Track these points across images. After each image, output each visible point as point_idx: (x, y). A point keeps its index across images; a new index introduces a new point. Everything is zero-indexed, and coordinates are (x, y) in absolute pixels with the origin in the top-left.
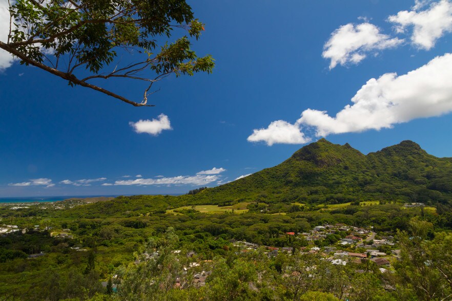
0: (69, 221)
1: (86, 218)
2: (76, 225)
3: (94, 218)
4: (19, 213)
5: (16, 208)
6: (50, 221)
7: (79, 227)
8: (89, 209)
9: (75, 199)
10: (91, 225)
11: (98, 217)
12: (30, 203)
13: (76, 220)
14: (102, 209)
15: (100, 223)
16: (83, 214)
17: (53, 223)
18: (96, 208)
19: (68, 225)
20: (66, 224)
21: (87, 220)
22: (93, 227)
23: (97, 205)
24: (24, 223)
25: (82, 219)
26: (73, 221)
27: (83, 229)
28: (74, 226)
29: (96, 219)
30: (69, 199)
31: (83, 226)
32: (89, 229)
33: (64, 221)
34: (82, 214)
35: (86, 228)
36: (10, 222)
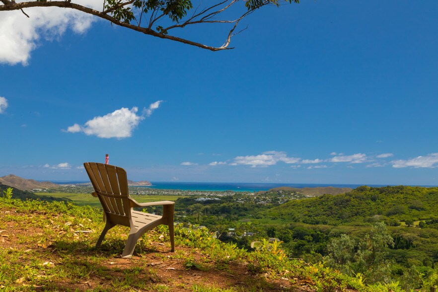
0: (278, 225)
1: (304, 222)
2: (288, 233)
3: (317, 223)
4: (208, 206)
5: (203, 199)
6: (249, 223)
7: (294, 237)
8: (308, 207)
9: (286, 189)
10: (312, 235)
11: (325, 223)
12: (223, 193)
13: (289, 225)
14: (331, 208)
15: (328, 232)
16: (300, 215)
17: (254, 227)
18: (321, 206)
19: (276, 232)
20: (274, 230)
21: (306, 226)
22: (316, 239)
23: (322, 201)
24: (215, 224)
25: (297, 224)
26: (284, 226)
27: (299, 242)
28: (285, 233)
29: (321, 226)
30: (277, 189)
31: (299, 235)
32: (309, 241)
33: (271, 224)
34: (297, 215)
35: (303, 239)
36: (197, 220)
